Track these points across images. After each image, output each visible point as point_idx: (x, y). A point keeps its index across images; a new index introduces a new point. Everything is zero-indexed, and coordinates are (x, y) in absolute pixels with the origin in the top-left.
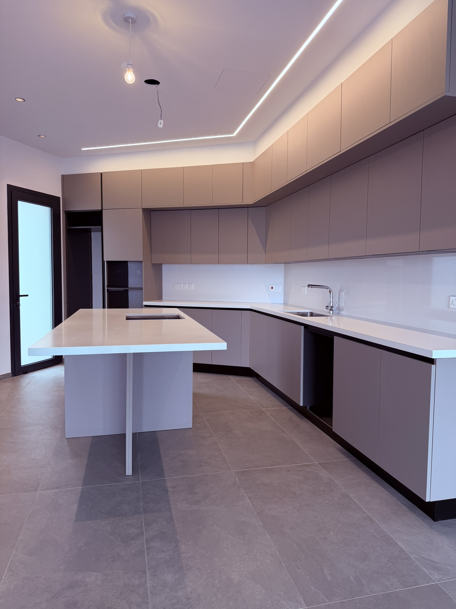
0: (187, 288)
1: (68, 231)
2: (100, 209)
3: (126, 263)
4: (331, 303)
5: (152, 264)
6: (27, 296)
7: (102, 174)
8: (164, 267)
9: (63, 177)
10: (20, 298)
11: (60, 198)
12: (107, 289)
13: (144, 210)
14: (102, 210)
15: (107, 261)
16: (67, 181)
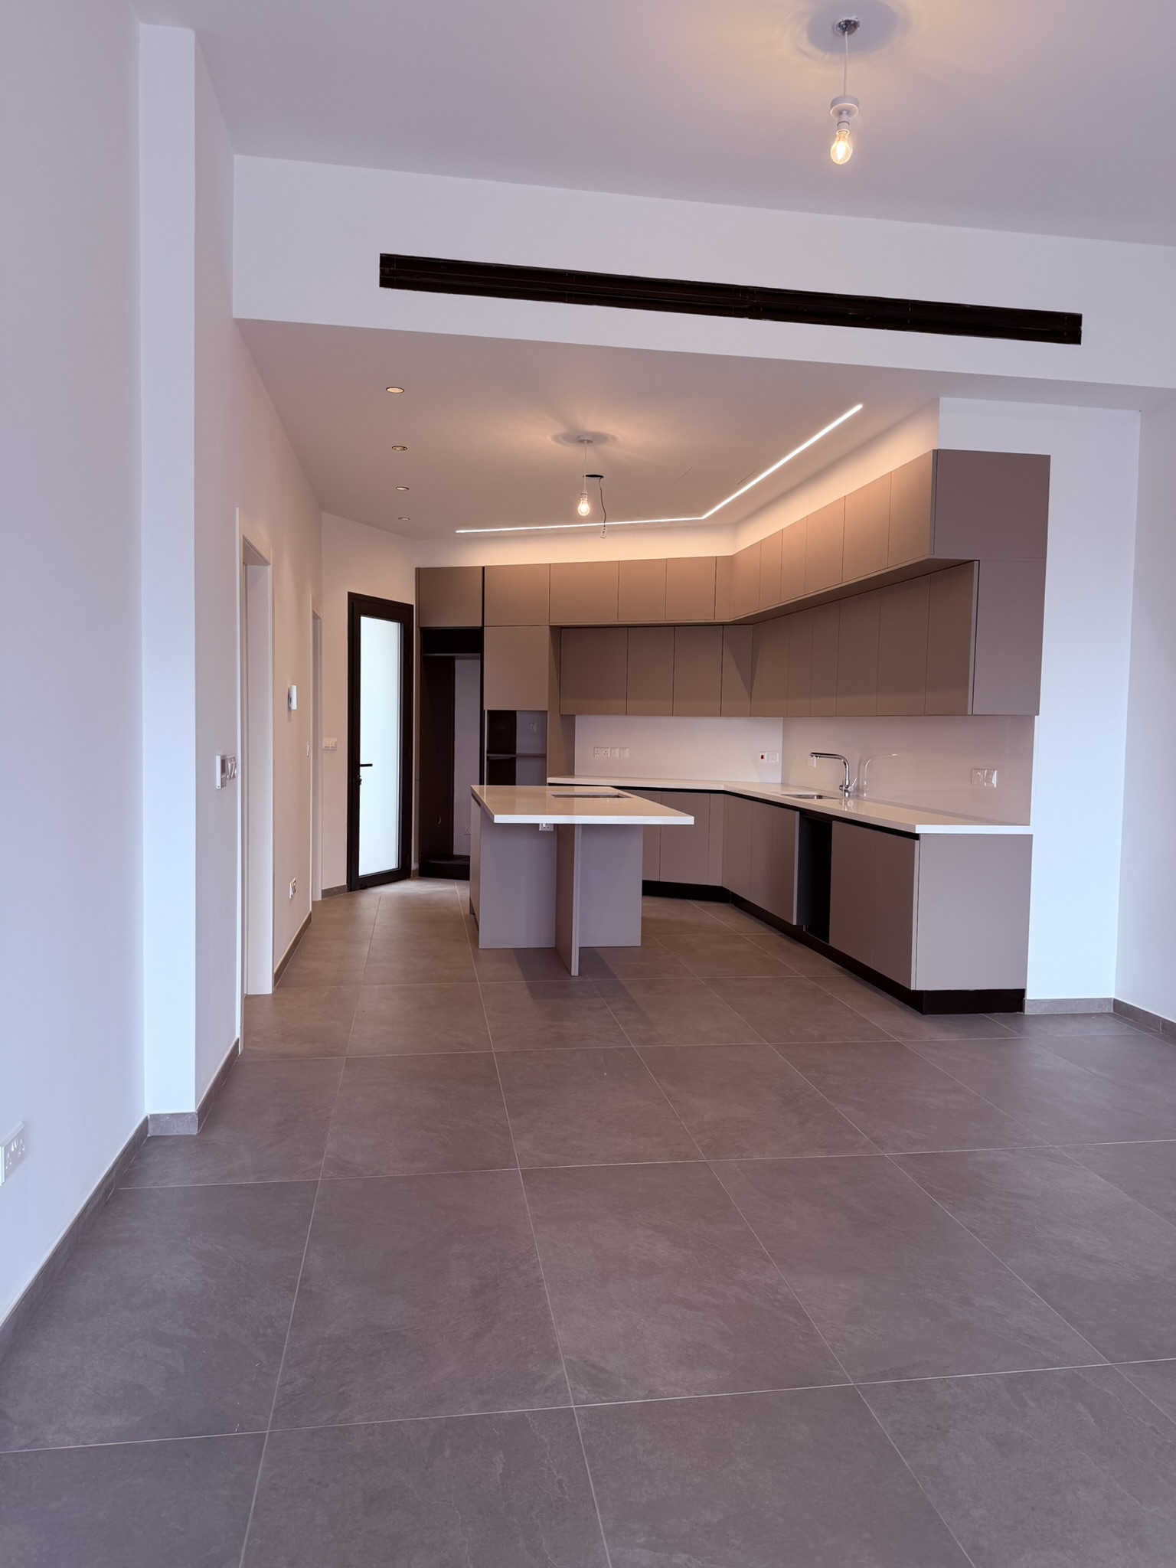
0: (618, 756)
1: (425, 662)
2: (480, 625)
3: (515, 711)
4: (847, 781)
5: (561, 715)
6: (371, 765)
7: (483, 568)
8: (578, 719)
9: (418, 571)
10: (361, 768)
11: (413, 606)
12: (488, 757)
13: (552, 628)
14: (482, 628)
15: (488, 711)
16: (424, 577)
